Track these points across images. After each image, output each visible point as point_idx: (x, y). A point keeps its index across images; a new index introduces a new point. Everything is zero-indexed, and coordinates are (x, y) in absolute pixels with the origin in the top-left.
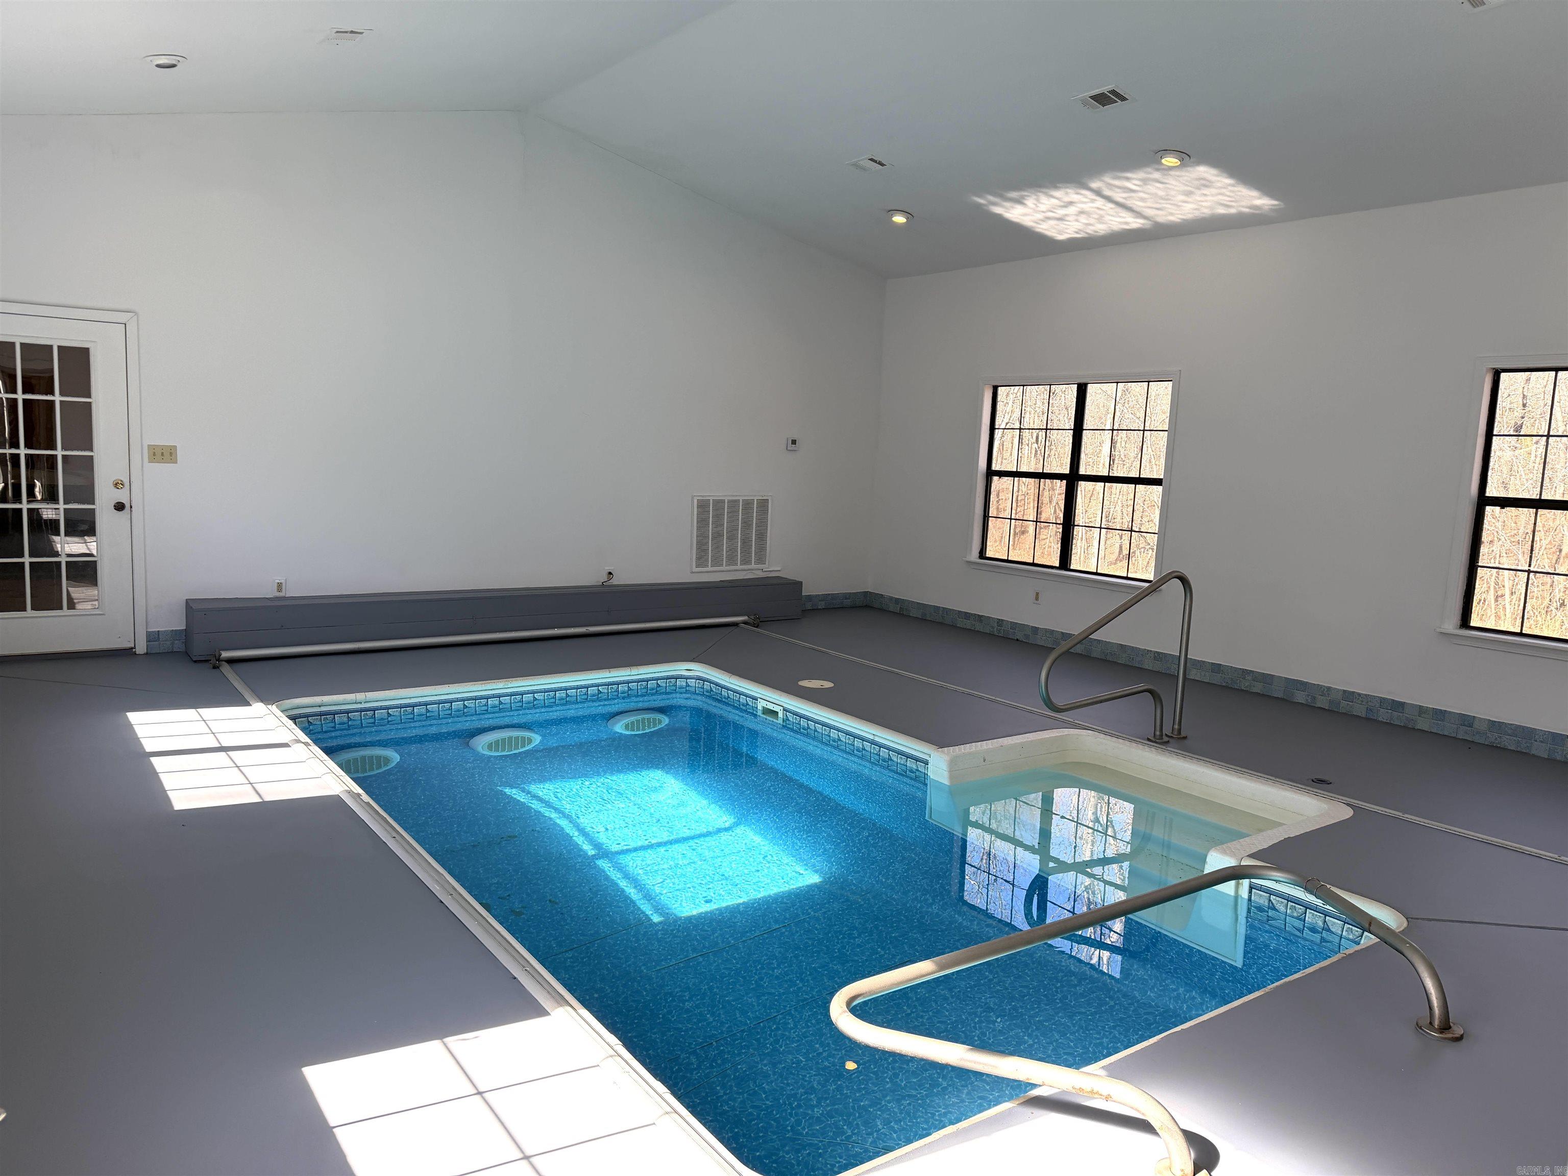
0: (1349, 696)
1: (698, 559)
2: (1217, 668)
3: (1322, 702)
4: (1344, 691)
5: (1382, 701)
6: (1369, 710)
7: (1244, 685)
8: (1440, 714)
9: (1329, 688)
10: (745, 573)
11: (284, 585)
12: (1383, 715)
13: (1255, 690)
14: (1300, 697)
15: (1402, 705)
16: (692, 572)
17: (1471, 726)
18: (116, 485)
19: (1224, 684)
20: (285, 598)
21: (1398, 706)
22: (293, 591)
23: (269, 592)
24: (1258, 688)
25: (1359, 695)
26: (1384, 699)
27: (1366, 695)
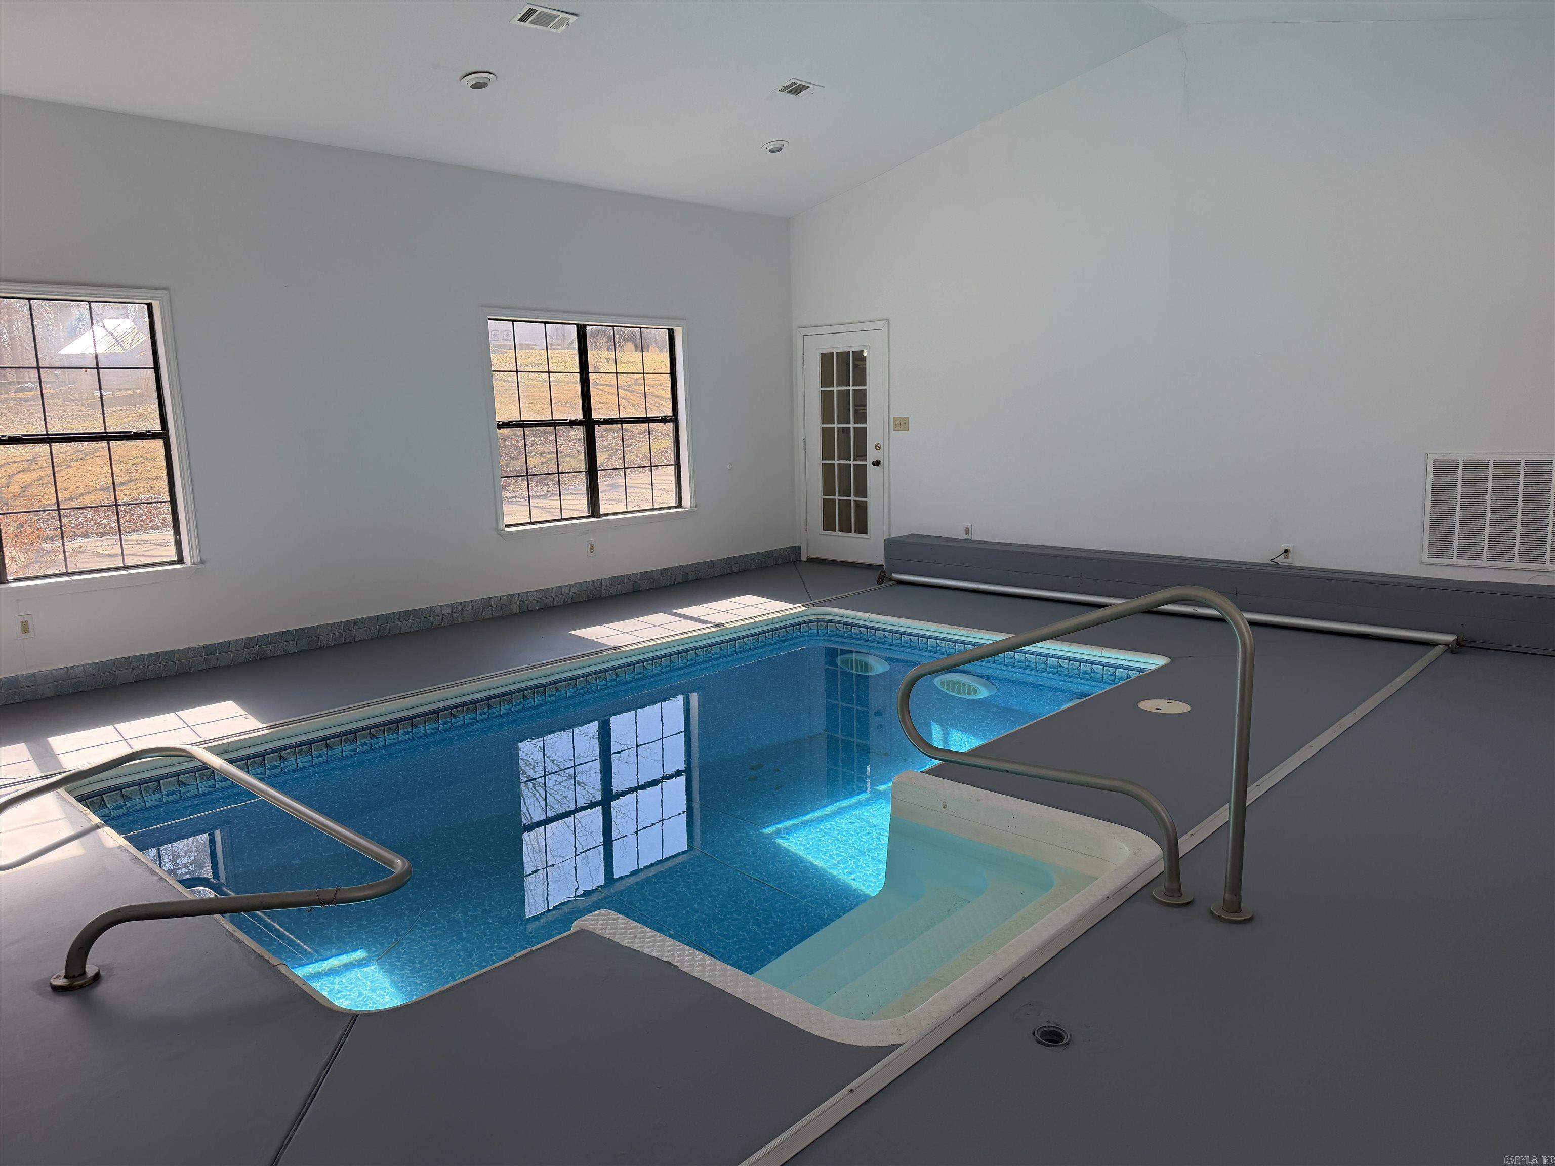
1: (1432, 544)
10: (1531, 575)
11: (970, 529)
16: (1423, 564)
18: (876, 446)
20: (970, 541)
22: (980, 535)
23: (961, 536)
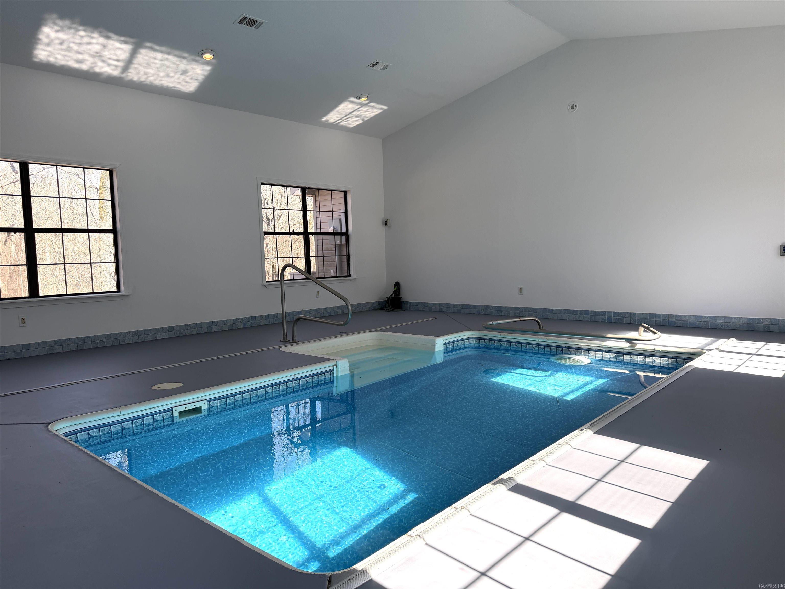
0: (235, 321)
2: (172, 329)
3: (226, 328)
4: (233, 319)
5: (248, 318)
6: (244, 324)
7: (188, 332)
8: (267, 317)
9: (227, 320)
12: (249, 324)
13: (193, 333)
14: (215, 329)
15: (255, 317)
17: (277, 317)
19: (177, 336)
21: (253, 318)
24: (195, 331)
25: (239, 319)
26: (248, 317)
27: (241, 318)
